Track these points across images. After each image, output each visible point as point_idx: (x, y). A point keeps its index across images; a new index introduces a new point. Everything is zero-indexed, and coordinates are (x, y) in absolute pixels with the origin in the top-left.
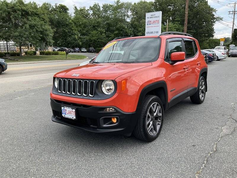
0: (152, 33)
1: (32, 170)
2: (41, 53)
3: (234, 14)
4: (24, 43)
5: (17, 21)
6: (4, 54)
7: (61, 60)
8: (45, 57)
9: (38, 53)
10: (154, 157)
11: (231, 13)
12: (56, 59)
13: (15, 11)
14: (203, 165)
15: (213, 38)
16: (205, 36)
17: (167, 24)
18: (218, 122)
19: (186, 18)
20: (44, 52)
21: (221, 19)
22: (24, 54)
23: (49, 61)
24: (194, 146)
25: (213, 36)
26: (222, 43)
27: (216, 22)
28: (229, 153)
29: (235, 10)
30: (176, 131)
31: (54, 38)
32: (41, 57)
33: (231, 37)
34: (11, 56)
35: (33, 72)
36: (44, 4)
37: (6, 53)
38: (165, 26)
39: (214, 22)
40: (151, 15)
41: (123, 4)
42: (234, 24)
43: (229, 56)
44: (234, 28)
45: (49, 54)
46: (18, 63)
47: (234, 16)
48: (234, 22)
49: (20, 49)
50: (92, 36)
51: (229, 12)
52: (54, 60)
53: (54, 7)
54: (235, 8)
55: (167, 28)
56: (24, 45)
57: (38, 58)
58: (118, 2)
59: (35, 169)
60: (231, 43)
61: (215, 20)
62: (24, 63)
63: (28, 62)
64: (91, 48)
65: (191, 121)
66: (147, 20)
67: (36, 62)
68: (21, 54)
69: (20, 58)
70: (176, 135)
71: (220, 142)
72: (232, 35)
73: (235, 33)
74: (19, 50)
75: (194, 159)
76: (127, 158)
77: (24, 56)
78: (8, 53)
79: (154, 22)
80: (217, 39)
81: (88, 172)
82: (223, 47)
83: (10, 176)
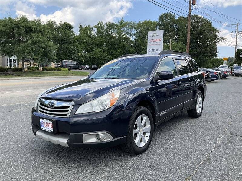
0: (153, 50)
1: (25, 174)
2: (43, 69)
3: (237, 34)
4: (27, 59)
5: (21, 38)
6: (6, 69)
7: (64, 76)
8: (47, 73)
9: (41, 69)
10: (146, 164)
11: (233, 33)
12: (58, 75)
13: (19, 27)
14: (194, 172)
15: (217, 58)
16: (209, 55)
17: (170, 43)
18: (213, 134)
19: (188, 37)
20: (47, 68)
21: (225, 39)
22: (27, 69)
23: (50, 77)
24: (187, 155)
25: (216, 55)
26: (225, 62)
27: (219, 43)
28: (221, 162)
29: (237, 30)
30: (171, 142)
31: (58, 55)
32: (43, 73)
33: (234, 57)
34: (14, 71)
35: (34, 86)
36: (49, 22)
37: (8, 69)
38: (169, 46)
39: (218, 42)
40: (153, 34)
41: (126, 23)
42: (236, 44)
43: (233, 75)
44: (237, 48)
45: (51, 70)
46: (20, 78)
47: (237, 36)
48: (236, 42)
49: (23, 64)
50: (96, 53)
51: (232, 32)
52: (57, 76)
53: (59, 25)
54: (237, 29)
55: (170, 47)
56: (27, 61)
57: (40, 74)
58: (122, 21)
59: (29, 174)
60: (235, 63)
61: (218, 41)
62: (26, 78)
63: (29, 78)
64: (94, 66)
65: (187, 133)
66: (149, 38)
67: (38, 77)
68: (24, 69)
69: (22, 74)
70: (170, 146)
71: (213, 152)
72: (235, 55)
73: (238, 53)
74: (22, 66)
75: (186, 167)
76: (119, 165)
77: (26, 71)
78: (11, 68)
79: (156, 40)
80: (221, 59)
81: (80, 177)
82: (227, 66)
83: (4, 179)
